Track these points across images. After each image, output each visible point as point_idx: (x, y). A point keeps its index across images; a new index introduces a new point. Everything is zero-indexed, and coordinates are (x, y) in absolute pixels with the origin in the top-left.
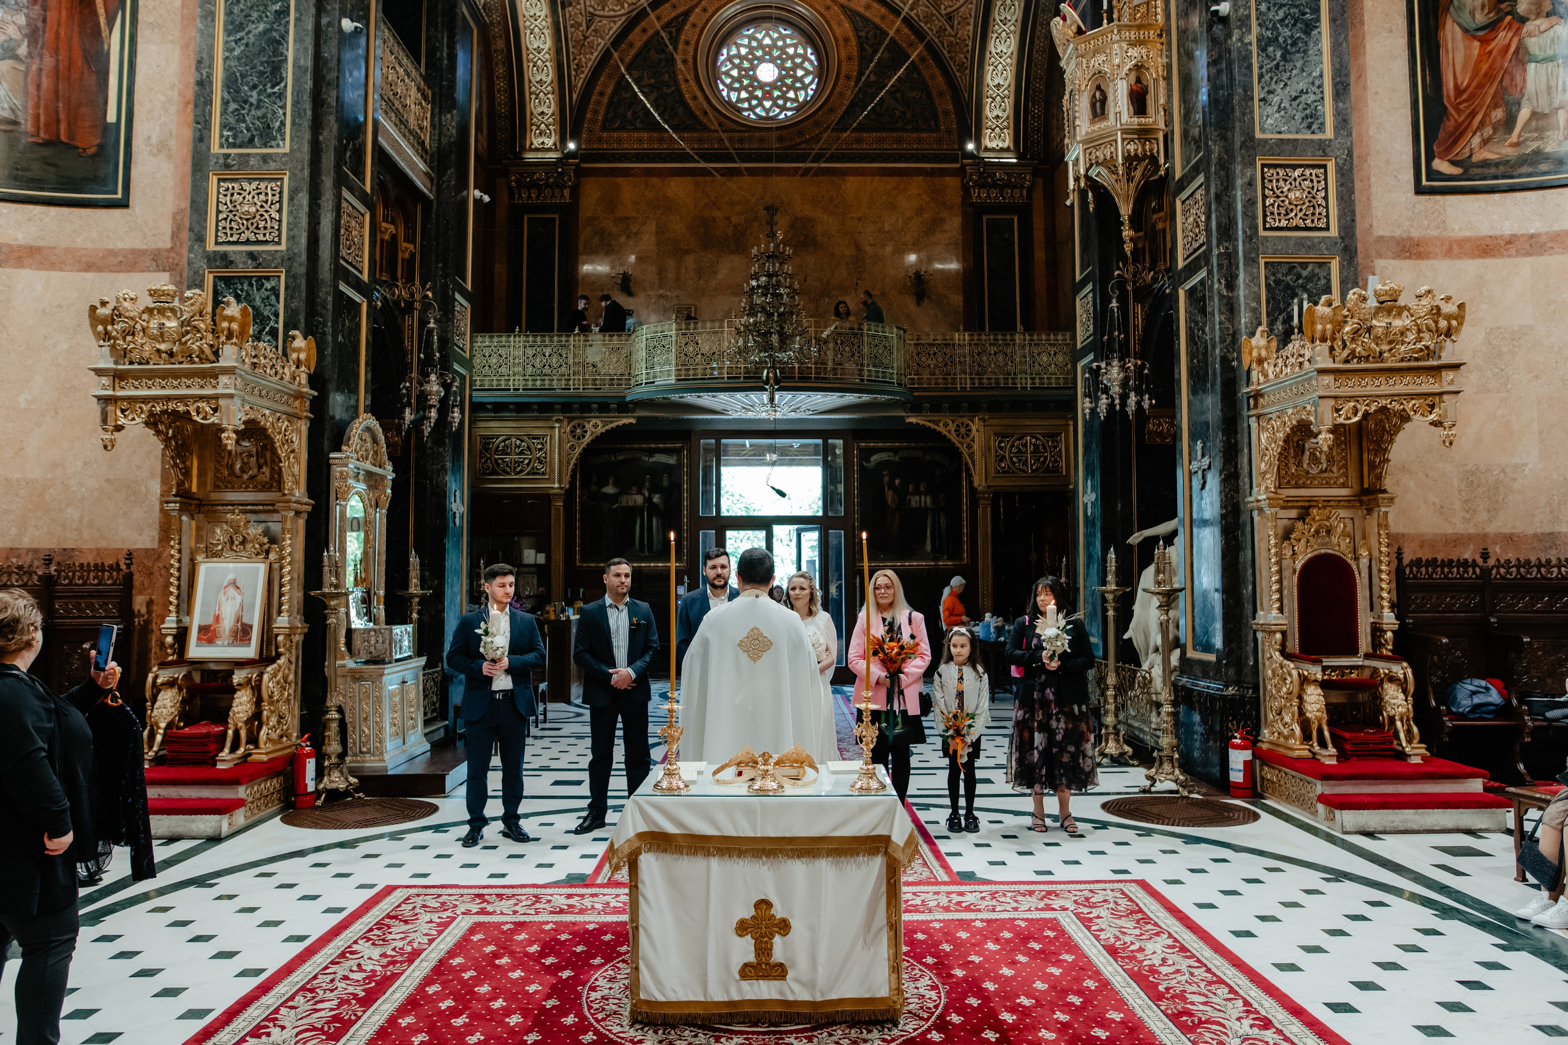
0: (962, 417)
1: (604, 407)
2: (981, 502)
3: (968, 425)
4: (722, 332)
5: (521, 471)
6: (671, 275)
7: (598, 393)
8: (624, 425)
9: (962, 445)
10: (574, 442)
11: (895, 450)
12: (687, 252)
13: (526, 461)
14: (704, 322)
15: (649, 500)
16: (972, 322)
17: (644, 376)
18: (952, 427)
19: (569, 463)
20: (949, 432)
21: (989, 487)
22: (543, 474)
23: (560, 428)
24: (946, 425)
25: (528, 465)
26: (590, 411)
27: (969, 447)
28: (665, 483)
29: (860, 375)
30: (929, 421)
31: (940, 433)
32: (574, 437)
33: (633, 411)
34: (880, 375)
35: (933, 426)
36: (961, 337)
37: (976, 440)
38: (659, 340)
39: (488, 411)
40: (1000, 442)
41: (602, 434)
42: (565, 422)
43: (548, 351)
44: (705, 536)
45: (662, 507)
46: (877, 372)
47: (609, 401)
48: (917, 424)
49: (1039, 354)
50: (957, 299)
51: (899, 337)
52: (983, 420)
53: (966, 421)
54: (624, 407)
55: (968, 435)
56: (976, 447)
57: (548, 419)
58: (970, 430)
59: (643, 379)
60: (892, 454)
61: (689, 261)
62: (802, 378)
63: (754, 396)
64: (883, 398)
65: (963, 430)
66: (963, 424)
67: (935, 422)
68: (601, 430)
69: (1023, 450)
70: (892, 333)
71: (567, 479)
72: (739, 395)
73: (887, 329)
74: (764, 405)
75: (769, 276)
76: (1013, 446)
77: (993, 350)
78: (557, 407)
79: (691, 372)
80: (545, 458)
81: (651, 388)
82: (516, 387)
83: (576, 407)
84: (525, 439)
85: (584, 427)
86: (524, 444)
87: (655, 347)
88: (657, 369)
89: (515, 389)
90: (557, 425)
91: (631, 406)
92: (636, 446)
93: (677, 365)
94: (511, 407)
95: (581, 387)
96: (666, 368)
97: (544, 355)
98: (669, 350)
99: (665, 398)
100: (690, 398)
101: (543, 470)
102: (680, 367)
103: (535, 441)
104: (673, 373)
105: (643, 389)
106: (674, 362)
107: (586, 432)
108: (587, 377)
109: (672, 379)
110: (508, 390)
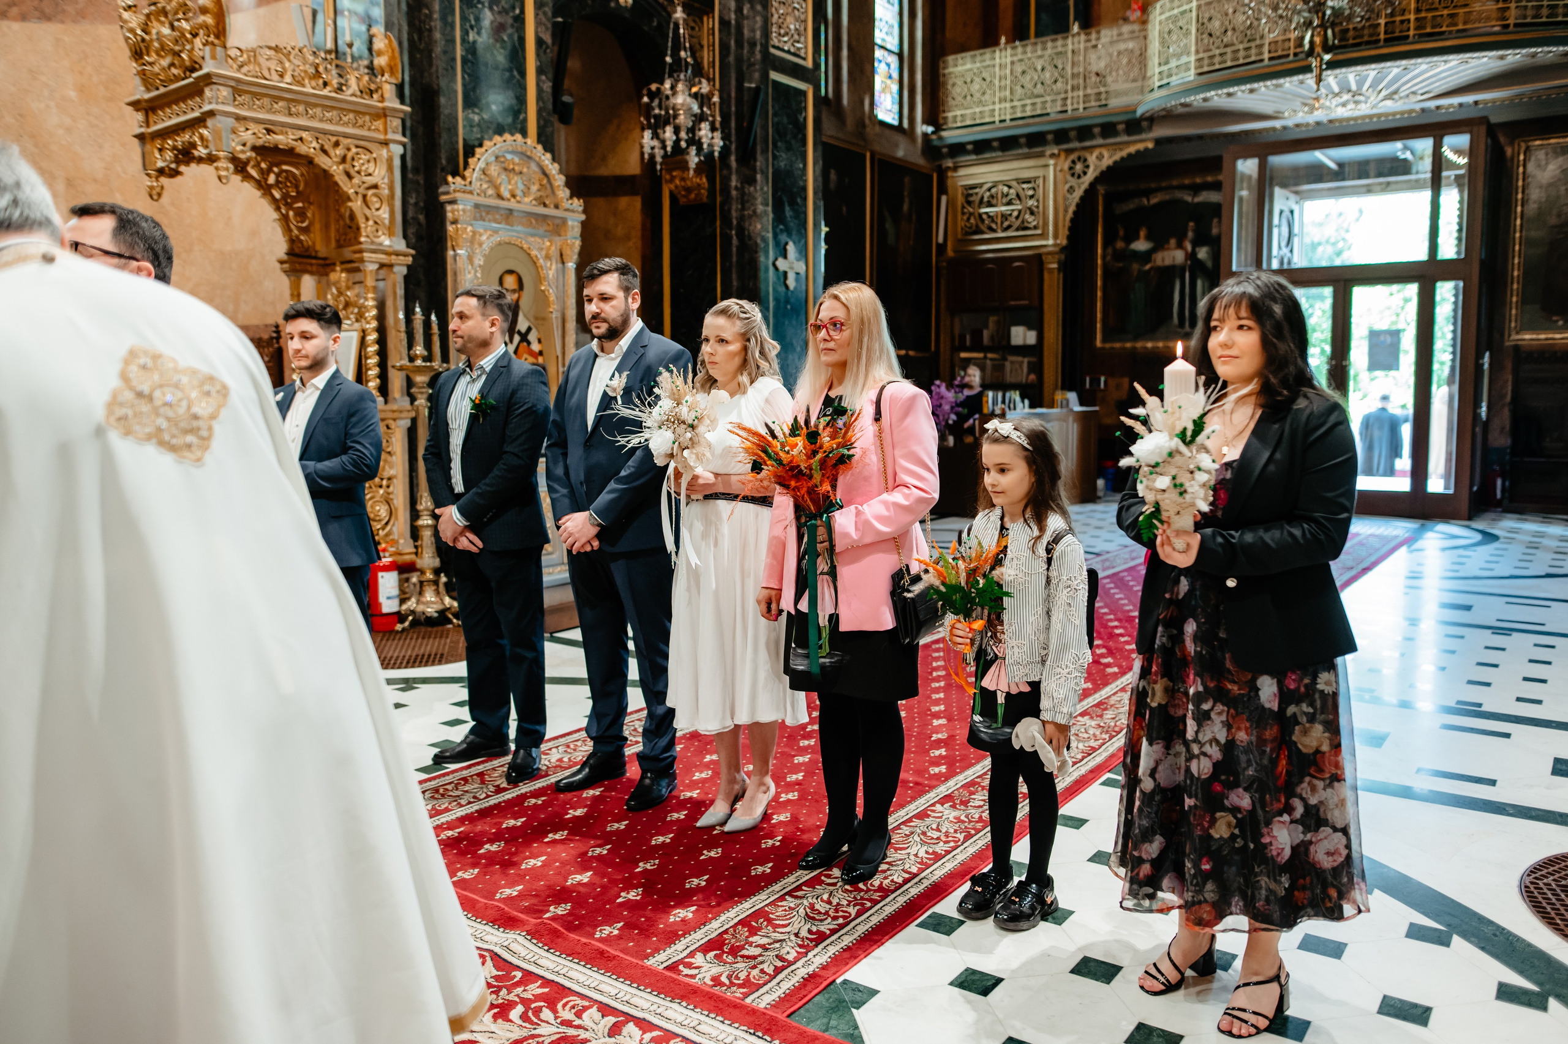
5: (1009, 227)
7: (1102, 112)
8: (1138, 152)
10: (1073, 181)
13: (1015, 214)
15: (1192, 255)
17: (1156, 77)
19: (1066, 211)
22: (1035, 228)
23: (1055, 165)
25: (1017, 218)
26: (1092, 137)
32: (1073, 175)
33: (1147, 130)
39: (968, 153)
41: (1109, 168)
42: (1063, 155)
43: (1040, 64)
45: (1209, 263)
47: (1114, 119)
54: (1135, 125)
57: (1041, 155)
59: (1157, 84)
68: (1108, 161)
71: (1064, 232)
78: (1050, 137)
79: (1217, 60)
80: (1037, 207)
81: (1163, 92)
82: (1003, 118)
83: (1073, 134)
84: (1014, 184)
85: (1085, 160)
86: (1012, 191)
87: (1170, 32)
88: (1173, 63)
89: (1001, 121)
90: (1052, 162)
91: (1145, 124)
92: (1175, 183)
93: (1197, 52)
94: (995, 144)
95: (1081, 106)
96: (1184, 59)
97: (1036, 70)
98: (1188, 33)
99: (1184, 105)
100: (1218, 99)
101: (1035, 223)
102: (1201, 55)
103: (1025, 186)
104: (1193, 65)
105: (1157, 94)
106: (1193, 49)
107: (1088, 167)
108: (1089, 91)
109: (1191, 75)
110: (994, 122)
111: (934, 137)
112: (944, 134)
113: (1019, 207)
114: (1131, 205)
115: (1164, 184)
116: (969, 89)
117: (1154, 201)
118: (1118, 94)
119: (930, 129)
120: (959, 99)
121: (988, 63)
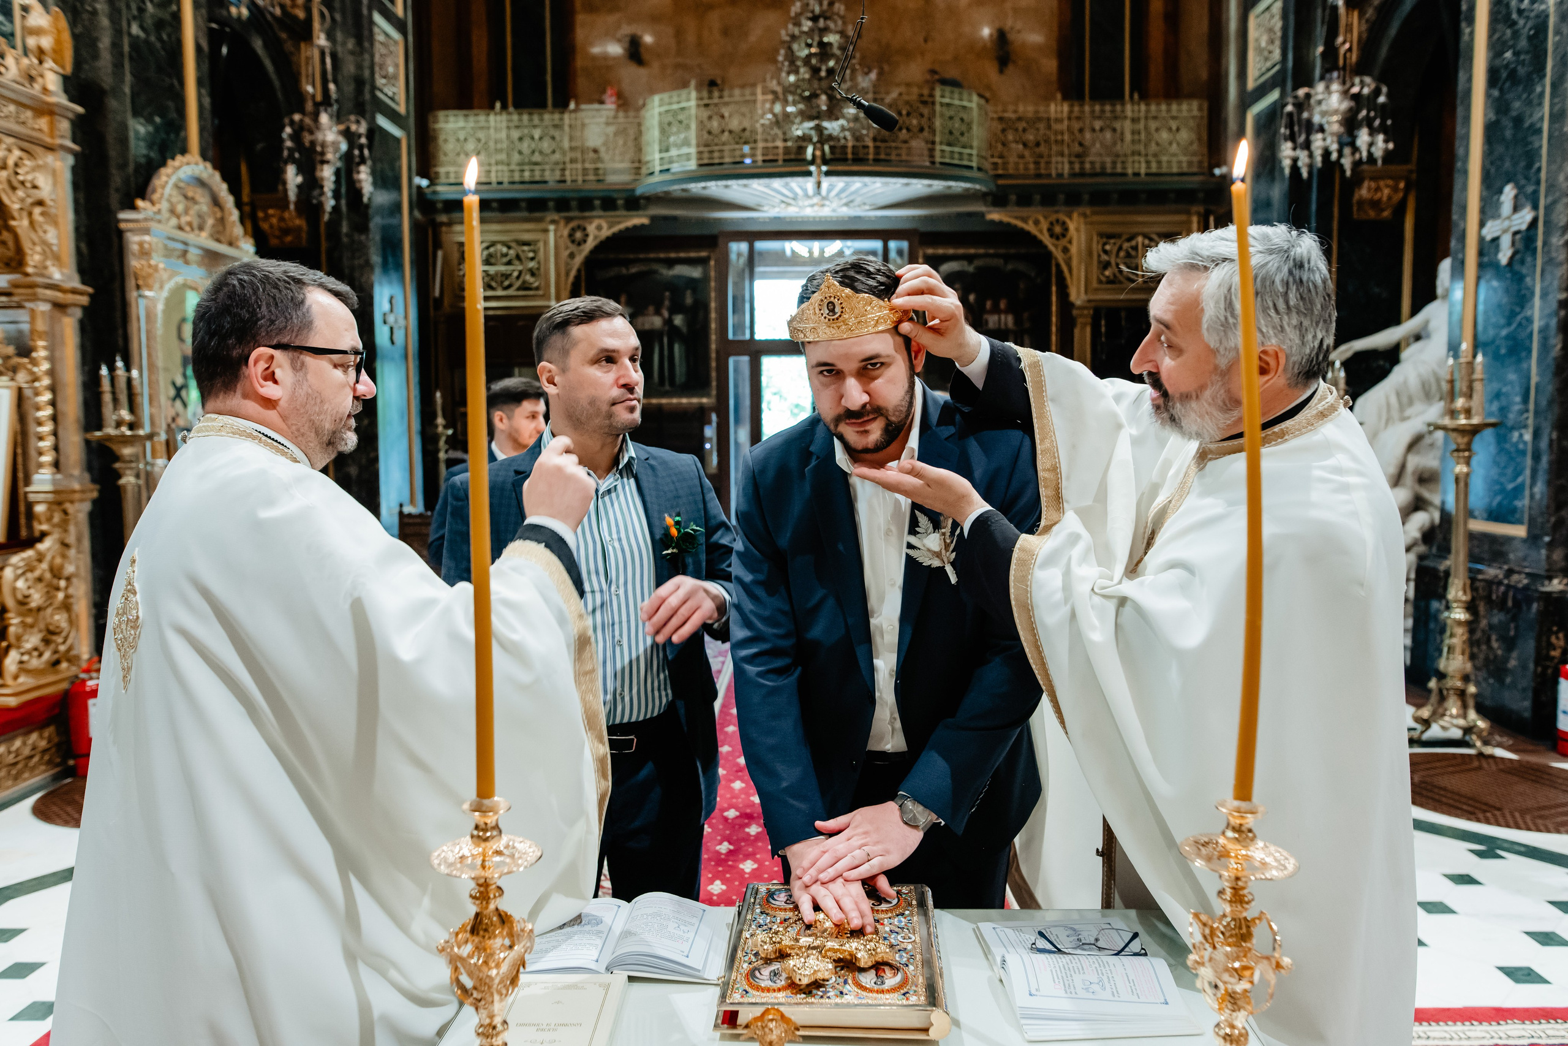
0: (1057, 212)
1: (608, 203)
2: (1080, 321)
3: (1064, 223)
4: (755, 101)
5: (509, 286)
6: (691, 38)
7: (600, 186)
8: (635, 227)
9: (1056, 246)
10: (573, 248)
11: (969, 258)
12: (710, 7)
13: (515, 274)
14: (732, 88)
15: (669, 322)
16: (1071, 90)
17: (657, 162)
18: (1044, 225)
19: (567, 274)
20: (1041, 231)
21: (1089, 301)
22: (537, 289)
23: (556, 231)
24: (1037, 223)
25: (518, 277)
26: (592, 208)
27: (1066, 250)
28: (689, 300)
29: (932, 156)
30: (1016, 218)
31: (1028, 233)
32: (573, 242)
33: (645, 208)
34: (956, 156)
35: (1020, 224)
36: (1058, 109)
37: (1075, 242)
38: (675, 113)
40: (1105, 244)
41: (608, 239)
42: (562, 223)
43: (537, 133)
44: (736, 363)
45: (684, 330)
46: (952, 152)
47: (615, 195)
48: (1001, 223)
49: (1157, 130)
50: (1050, 65)
51: (980, 107)
52: (1085, 215)
53: (1063, 217)
54: (634, 203)
55: (1064, 236)
56: (1074, 249)
57: (540, 220)
58: (1066, 229)
59: (658, 168)
60: (965, 263)
61: (714, 19)
62: (858, 160)
63: (795, 183)
64: (958, 186)
65: (1058, 229)
66: (1058, 221)
67: (1025, 220)
68: (606, 232)
69: (1133, 253)
70: (973, 102)
72: (777, 183)
73: (965, 96)
74: (807, 196)
75: (815, 19)
76: (1120, 248)
77: (1098, 125)
78: (551, 204)
79: (716, 155)
80: (538, 269)
81: (666, 177)
82: (500, 180)
83: (574, 204)
84: (513, 245)
85: (584, 229)
86: (512, 252)
87: (670, 124)
88: (674, 152)
89: (500, 183)
90: (552, 227)
91: (642, 201)
92: (652, 255)
93: (698, 146)
94: (495, 205)
95: (580, 179)
96: (685, 150)
97: (532, 138)
98: (688, 127)
99: (684, 190)
100: (715, 189)
101: (536, 284)
102: (702, 149)
103: (526, 248)
104: (694, 156)
105: (657, 178)
106: (694, 142)
107: (587, 235)
108: (587, 165)
109: (692, 165)
110: (490, 183)
111: (428, 191)
112: (439, 188)
113: (520, 268)
114: (613, 272)
115: (642, 256)
116: (462, 147)
117: (634, 270)
118: (615, 172)
119: (424, 183)
120: (451, 155)
121: (483, 124)
